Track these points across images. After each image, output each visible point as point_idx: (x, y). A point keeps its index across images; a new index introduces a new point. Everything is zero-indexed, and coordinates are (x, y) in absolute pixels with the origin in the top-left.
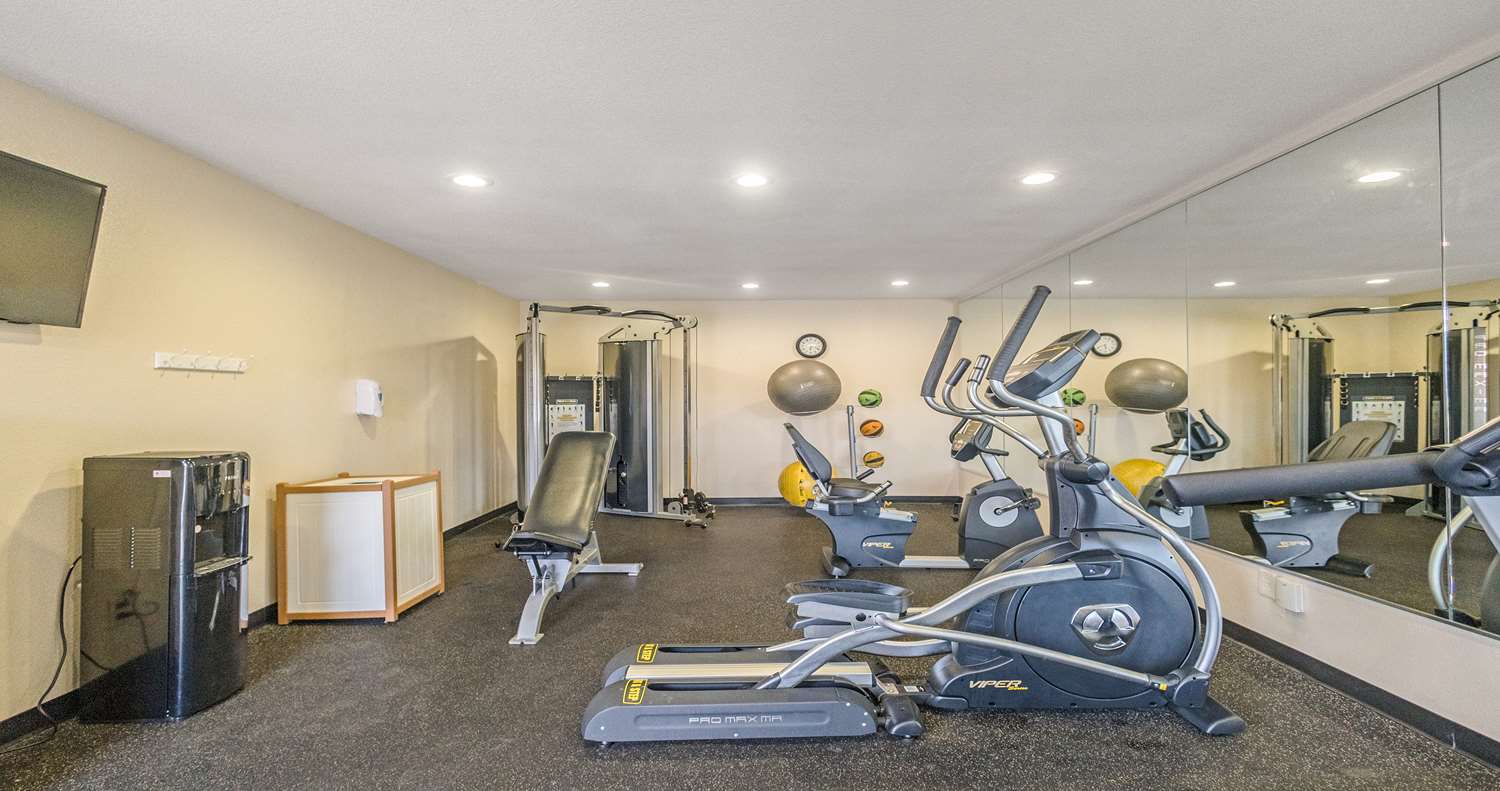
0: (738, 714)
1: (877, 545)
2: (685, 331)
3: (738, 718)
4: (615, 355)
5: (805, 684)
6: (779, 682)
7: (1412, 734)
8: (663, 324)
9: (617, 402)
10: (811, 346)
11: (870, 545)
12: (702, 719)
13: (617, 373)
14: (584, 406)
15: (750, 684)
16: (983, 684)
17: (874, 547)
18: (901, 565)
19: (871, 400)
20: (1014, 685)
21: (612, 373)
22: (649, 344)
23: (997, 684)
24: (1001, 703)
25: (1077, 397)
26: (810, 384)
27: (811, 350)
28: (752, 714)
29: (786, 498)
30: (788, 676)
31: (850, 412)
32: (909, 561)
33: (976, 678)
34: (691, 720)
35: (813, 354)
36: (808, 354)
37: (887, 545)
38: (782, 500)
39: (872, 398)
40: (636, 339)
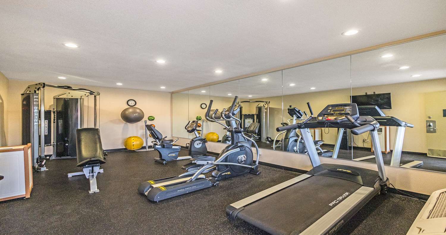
0: (187, 188)
1: (172, 155)
2: (95, 96)
3: (188, 188)
4: (62, 102)
5: (196, 180)
6: (192, 180)
7: (278, 170)
8: (85, 93)
9: (62, 119)
10: (132, 103)
11: (170, 155)
12: (180, 190)
13: (62, 109)
14: (47, 121)
15: (185, 182)
16: (224, 174)
17: (171, 155)
18: (177, 159)
19: (151, 119)
20: (229, 173)
21: (60, 109)
22: (79, 100)
23: (226, 173)
24: (227, 177)
25: (200, 118)
26: (137, 114)
27: (131, 104)
28: (190, 187)
29: (127, 148)
30: (193, 178)
31: (145, 122)
32: (179, 158)
33: (223, 173)
34: (178, 191)
35: (132, 105)
36: (131, 105)
37: (174, 155)
38: (126, 149)
39: (152, 118)
40: (72, 98)
